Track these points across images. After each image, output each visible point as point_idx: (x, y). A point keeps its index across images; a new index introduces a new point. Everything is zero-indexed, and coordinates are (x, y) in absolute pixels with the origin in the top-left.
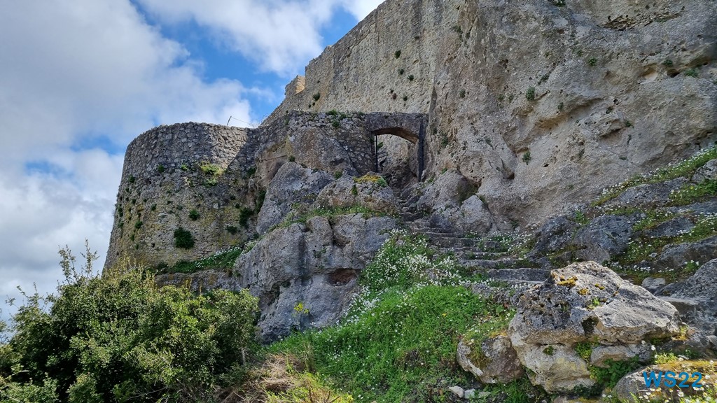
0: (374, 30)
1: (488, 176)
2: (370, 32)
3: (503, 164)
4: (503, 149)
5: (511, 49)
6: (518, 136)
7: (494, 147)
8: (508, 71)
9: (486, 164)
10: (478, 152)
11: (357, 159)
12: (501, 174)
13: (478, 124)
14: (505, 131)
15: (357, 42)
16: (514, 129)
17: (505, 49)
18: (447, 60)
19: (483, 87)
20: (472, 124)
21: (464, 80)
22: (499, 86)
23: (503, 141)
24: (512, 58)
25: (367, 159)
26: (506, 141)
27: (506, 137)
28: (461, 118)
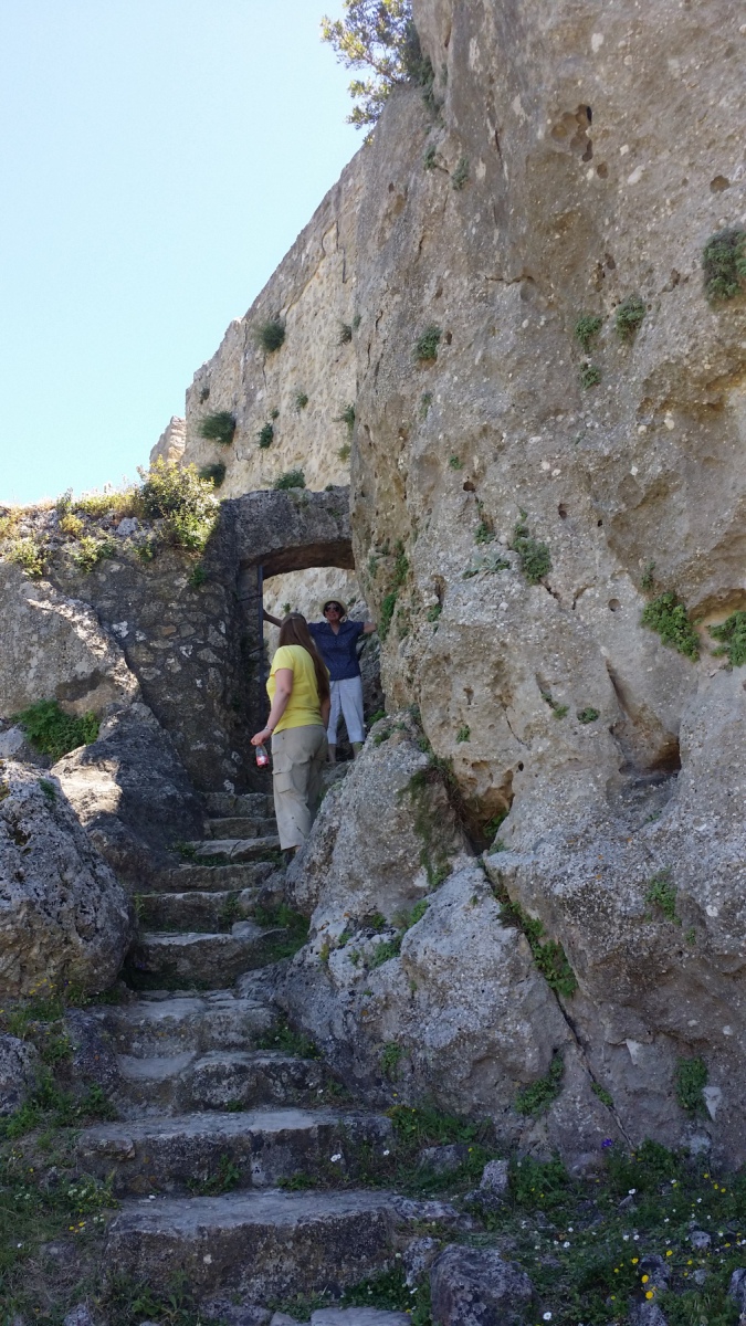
0: (333, 246)
1: (541, 759)
2: (324, 256)
3: (619, 691)
4: (613, 604)
5: (597, 40)
6: (683, 526)
7: (567, 597)
8: (601, 170)
9: (526, 695)
10: (481, 631)
11: (162, 667)
12: (609, 747)
13: (496, 484)
14: (613, 507)
15: (297, 293)
16: (659, 492)
17: (568, 47)
18: (387, 216)
19: (508, 293)
20: (468, 487)
21: (433, 284)
22: (572, 266)
23: (612, 564)
24: (607, 90)
25: (204, 666)
26: (628, 556)
27: (624, 539)
28: (426, 463)
